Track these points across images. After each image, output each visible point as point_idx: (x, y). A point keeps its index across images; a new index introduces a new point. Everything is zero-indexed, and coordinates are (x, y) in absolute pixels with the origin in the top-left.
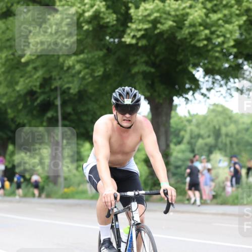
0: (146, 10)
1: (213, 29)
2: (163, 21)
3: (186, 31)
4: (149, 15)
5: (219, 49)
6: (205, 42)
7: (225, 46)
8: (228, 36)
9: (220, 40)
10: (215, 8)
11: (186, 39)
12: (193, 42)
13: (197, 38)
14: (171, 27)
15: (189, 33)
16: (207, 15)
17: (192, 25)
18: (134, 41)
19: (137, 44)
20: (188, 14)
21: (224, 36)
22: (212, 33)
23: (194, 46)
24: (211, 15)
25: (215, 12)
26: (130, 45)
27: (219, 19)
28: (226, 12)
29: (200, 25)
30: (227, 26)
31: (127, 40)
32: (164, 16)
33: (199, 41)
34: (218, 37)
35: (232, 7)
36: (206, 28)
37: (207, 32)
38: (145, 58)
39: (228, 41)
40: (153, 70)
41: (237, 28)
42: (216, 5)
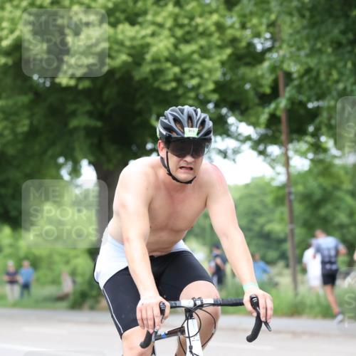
1: (185, 66)
2: (113, 54)
3: (146, 69)
5: (192, 95)
6: (174, 85)
7: (202, 90)
8: (206, 75)
9: (194, 82)
10: (188, 37)
11: (146, 79)
12: (156, 84)
13: (162, 79)
14: (125, 63)
15: (152, 72)
16: (176, 46)
17: (156, 60)
18: (72, 83)
19: (76, 86)
20: (148, 45)
21: (200, 76)
22: (184, 71)
23: (159, 90)
25: (187, 42)
26: (68, 88)
27: (193, 52)
28: (203, 42)
29: (167, 60)
31: (64, 80)
32: (116, 47)
33: (166, 82)
34: (192, 77)
35: (211, 35)
36: (174, 65)
37: (177, 70)
38: (88, 107)
39: (206, 84)
40: (99, 124)
41: (218, 65)
42: (188, 33)
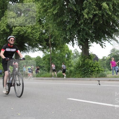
0: (17, 28)
1: (33, 34)
2: (21, 32)
3: (26, 34)
4: (18, 30)
5: (34, 39)
6: (31, 37)
7: (36, 38)
8: (37, 36)
9: (35, 37)
10: (33, 29)
11: (26, 36)
14: (23, 33)
15: (27, 35)
17: (28, 33)
20: (27, 30)
22: (33, 35)
24: (33, 31)
25: (33, 30)
28: (36, 30)
30: (37, 33)
32: (21, 30)
34: (34, 36)
36: (31, 34)
41: (39, 34)
42: (33, 28)
